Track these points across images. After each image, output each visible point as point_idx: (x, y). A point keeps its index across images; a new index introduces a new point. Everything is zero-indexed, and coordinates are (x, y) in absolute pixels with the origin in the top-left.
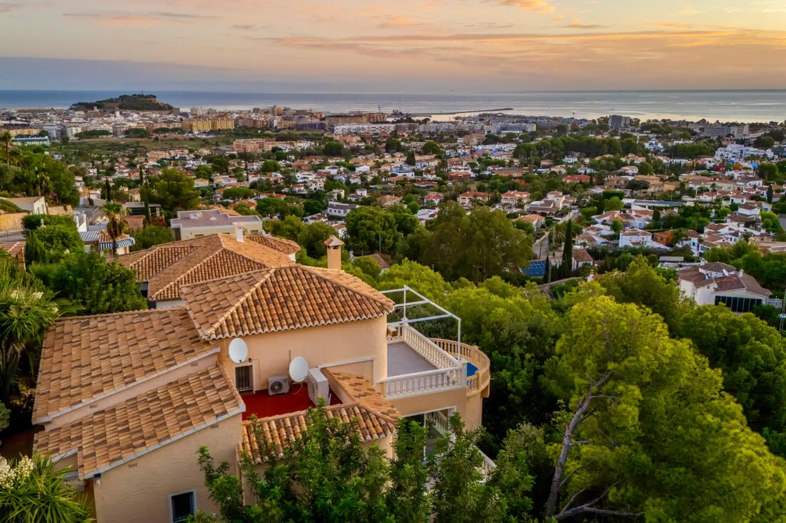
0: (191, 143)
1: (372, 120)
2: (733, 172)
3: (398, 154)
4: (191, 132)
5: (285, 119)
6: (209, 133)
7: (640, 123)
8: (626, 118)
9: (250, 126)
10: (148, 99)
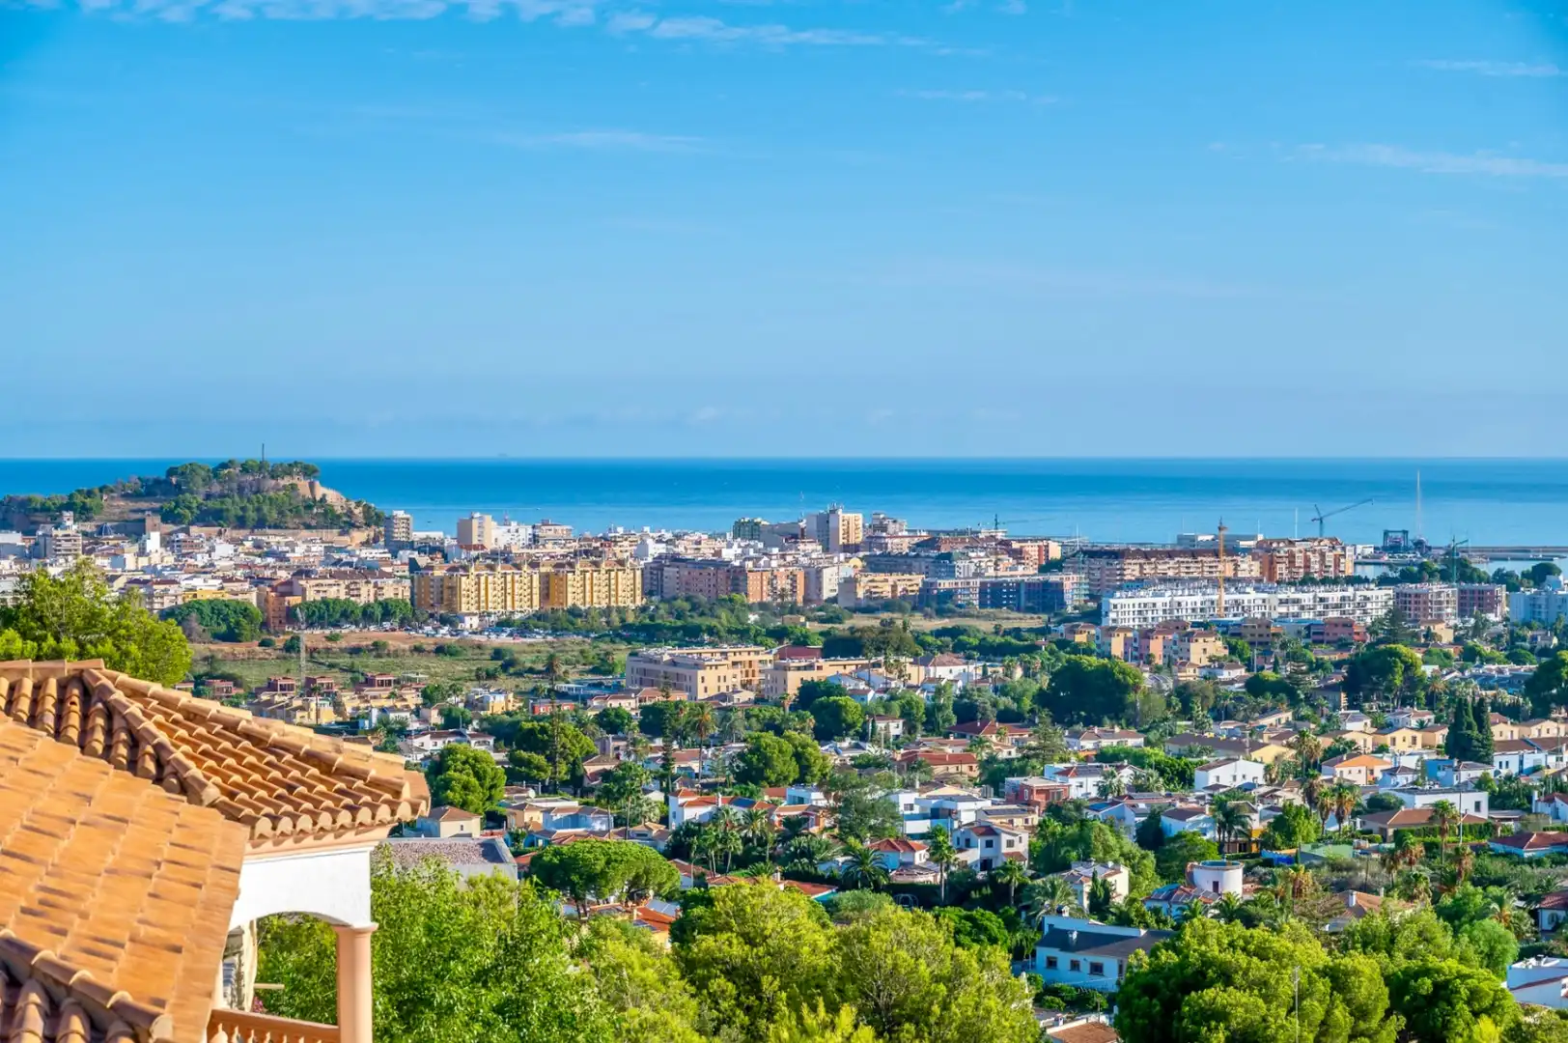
0: (440, 665)
1: (1281, 569)
4: (450, 620)
5: (874, 566)
6: (524, 628)
9: (709, 594)
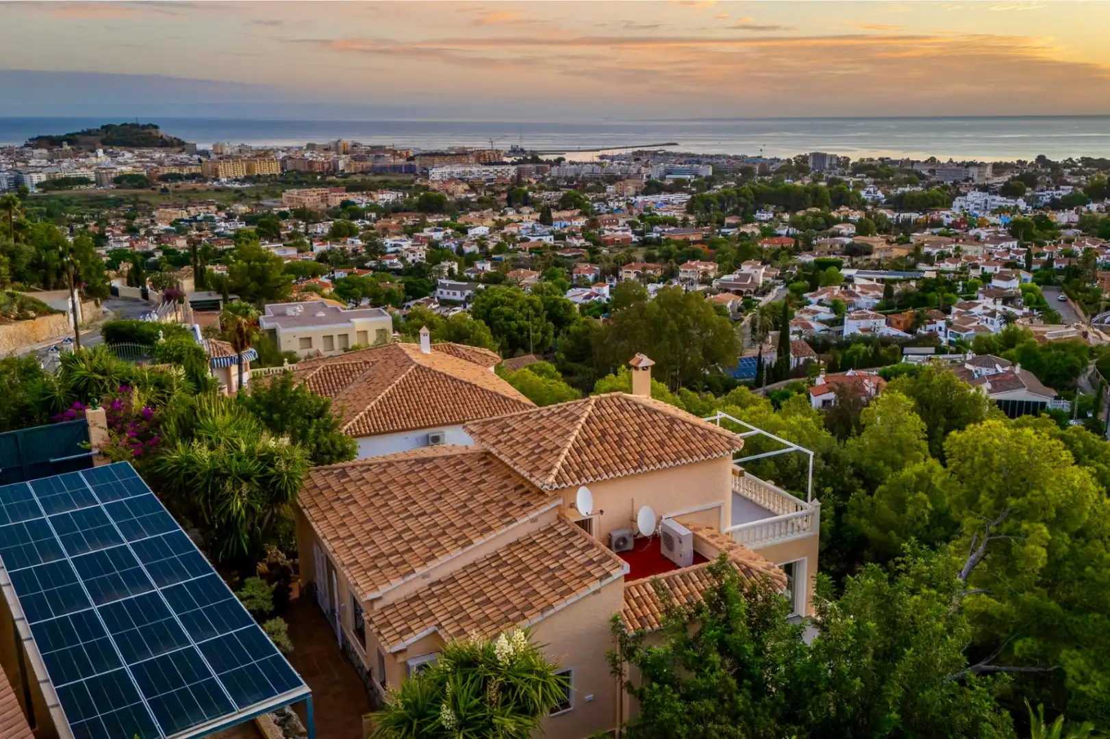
0: (218, 195)
1: (482, 159)
2: (978, 230)
3: (526, 210)
4: (216, 179)
5: (354, 159)
6: (243, 181)
7: (851, 162)
8: (832, 157)
9: (302, 170)
10: (147, 131)
